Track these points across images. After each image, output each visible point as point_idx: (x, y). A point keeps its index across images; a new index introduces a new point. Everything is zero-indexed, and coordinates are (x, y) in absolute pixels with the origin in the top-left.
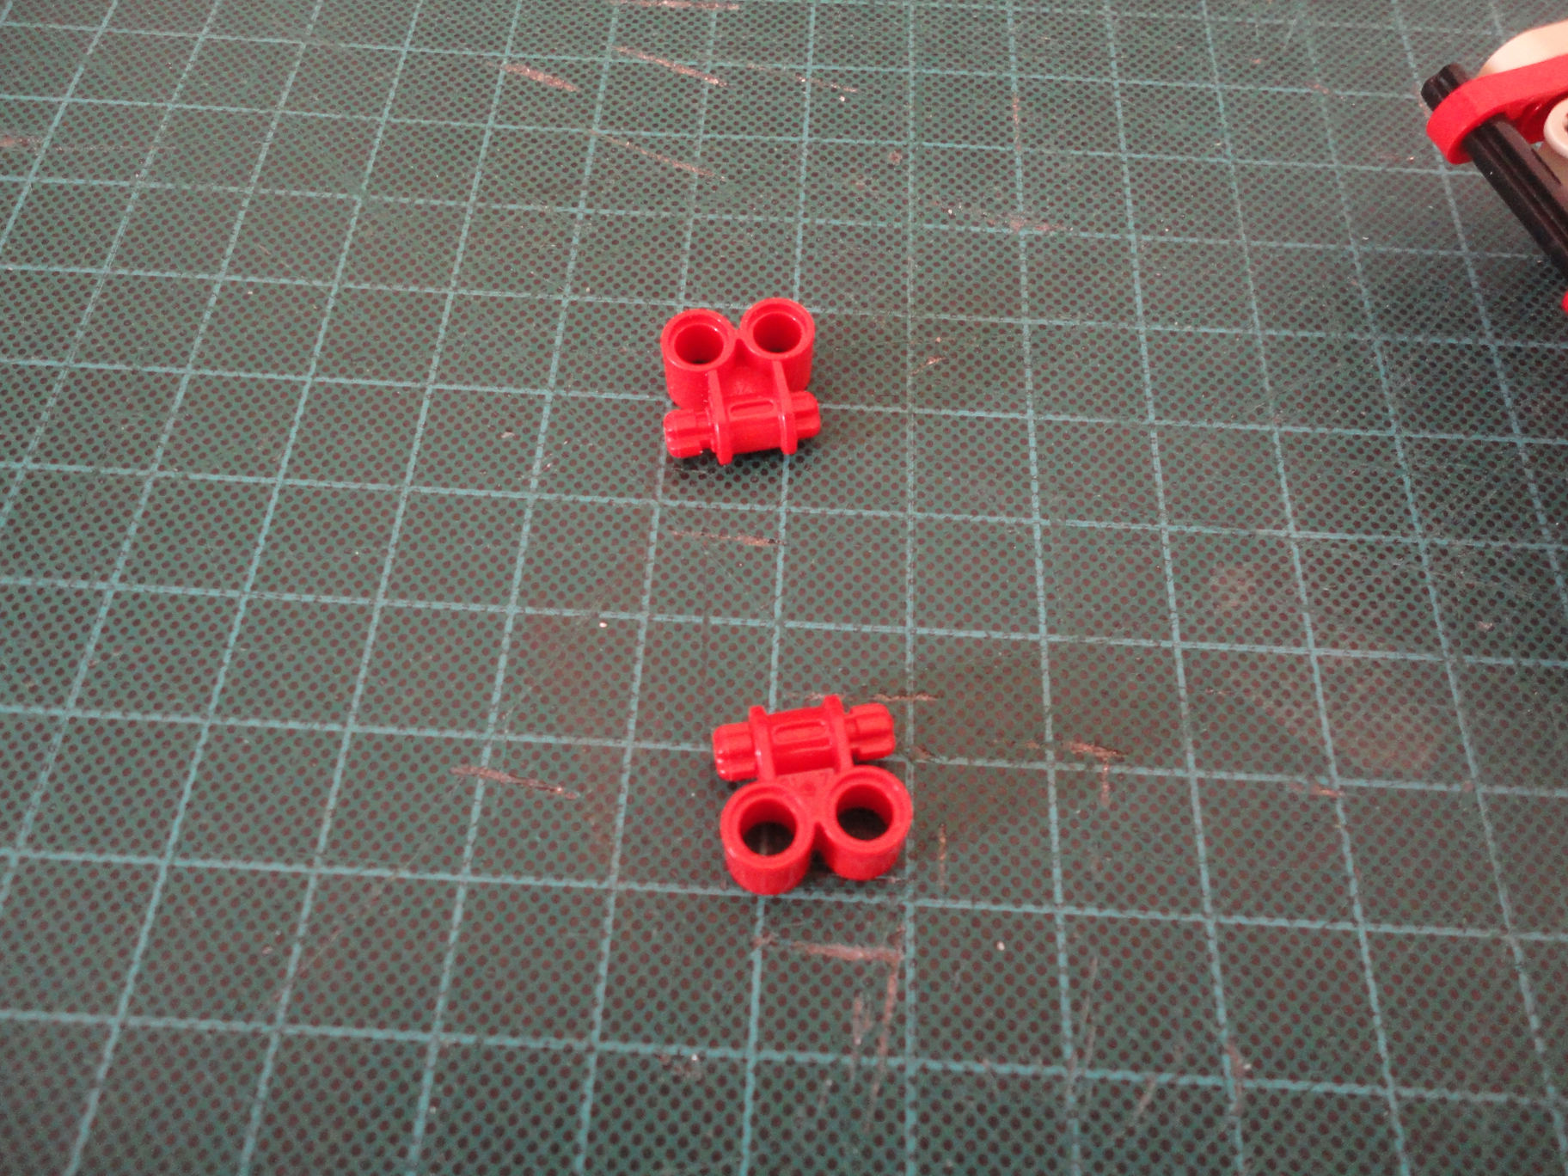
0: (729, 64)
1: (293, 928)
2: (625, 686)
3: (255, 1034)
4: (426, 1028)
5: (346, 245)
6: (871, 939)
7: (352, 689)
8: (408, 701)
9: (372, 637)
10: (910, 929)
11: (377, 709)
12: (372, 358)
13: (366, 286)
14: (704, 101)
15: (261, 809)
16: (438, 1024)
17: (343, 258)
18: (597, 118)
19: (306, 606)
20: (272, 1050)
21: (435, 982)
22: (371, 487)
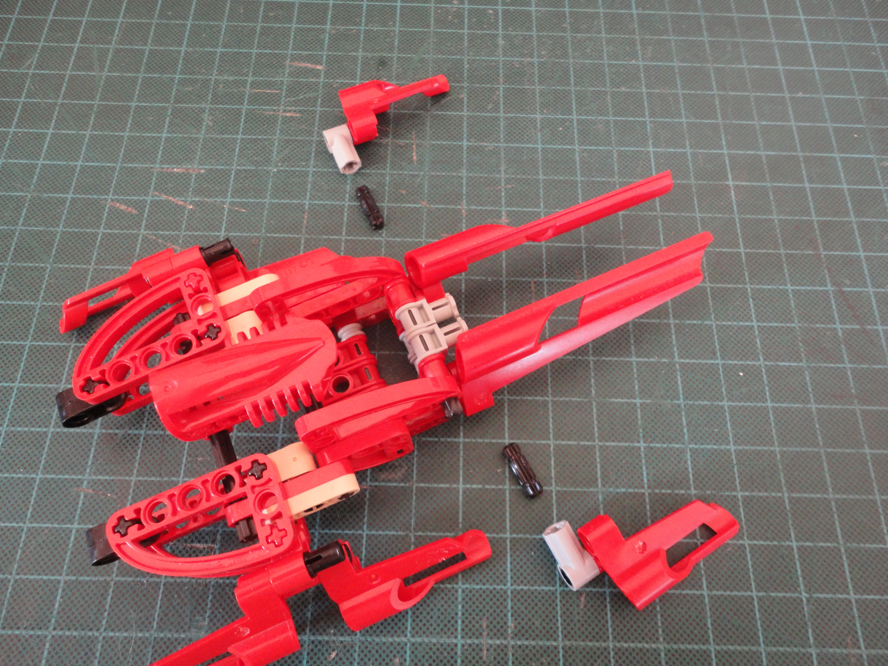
0: (197, 199)
1: (19, 545)
2: (134, 458)
3: (6, 578)
4: (61, 575)
5: (44, 286)
6: (206, 542)
7: (40, 462)
8: (59, 465)
9: (48, 443)
10: (219, 537)
11: (49, 469)
12: (52, 333)
13: (51, 303)
14: (185, 217)
15: (8, 505)
16: (64, 573)
17: (42, 292)
18: (143, 226)
19: (25, 432)
20: (11, 583)
21: (64, 560)
22: (50, 386)
